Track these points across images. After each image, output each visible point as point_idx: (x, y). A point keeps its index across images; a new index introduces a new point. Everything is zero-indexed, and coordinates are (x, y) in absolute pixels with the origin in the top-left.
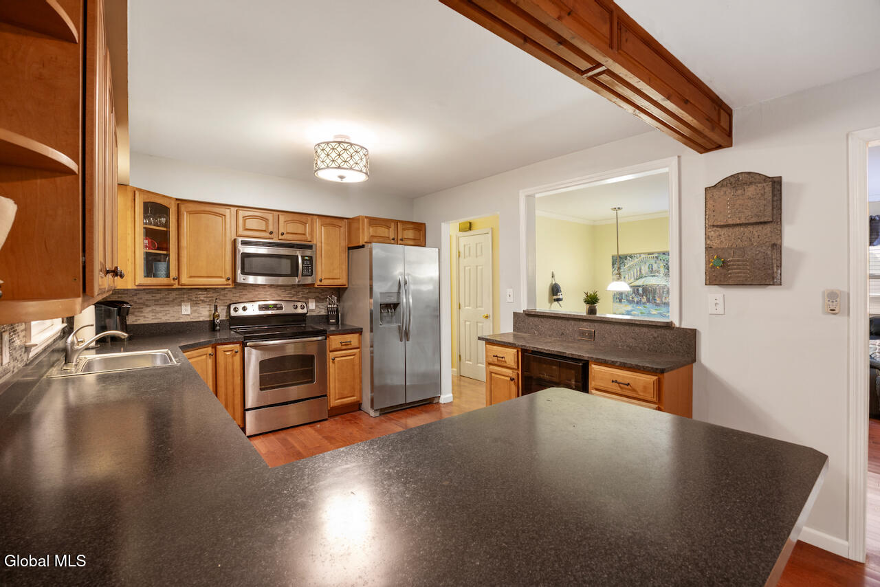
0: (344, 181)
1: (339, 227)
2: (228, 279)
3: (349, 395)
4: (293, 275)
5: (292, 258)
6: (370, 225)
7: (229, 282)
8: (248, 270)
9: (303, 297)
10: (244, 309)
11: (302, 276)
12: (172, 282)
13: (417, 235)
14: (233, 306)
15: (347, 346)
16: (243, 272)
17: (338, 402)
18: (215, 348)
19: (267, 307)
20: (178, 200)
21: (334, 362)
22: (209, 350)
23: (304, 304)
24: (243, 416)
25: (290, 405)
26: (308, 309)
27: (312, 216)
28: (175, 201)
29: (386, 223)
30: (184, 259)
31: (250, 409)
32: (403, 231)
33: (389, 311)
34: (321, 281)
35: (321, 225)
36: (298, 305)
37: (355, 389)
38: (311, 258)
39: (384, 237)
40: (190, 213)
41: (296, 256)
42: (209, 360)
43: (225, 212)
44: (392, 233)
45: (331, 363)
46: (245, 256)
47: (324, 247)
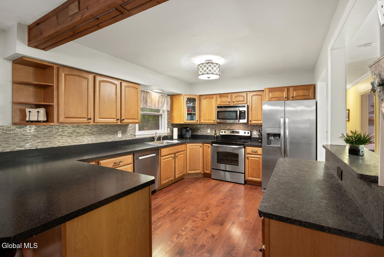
0: (210, 79)
1: (261, 95)
2: (214, 121)
3: (256, 177)
4: (237, 119)
5: (236, 112)
6: (269, 92)
7: (215, 122)
8: (220, 117)
9: (250, 129)
10: (225, 132)
11: (239, 119)
12: (196, 122)
13: (306, 93)
14: (221, 131)
15: (255, 153)
16: (218, 118)
17: (250, 178)
18: (203, 144)
19: (233, 132)
20: (200, 95)
21: (248, 159)
22: (201, 145)
23: (249, 132)
24: (211, 171)
25: (227, 172)
26: (252, 134)
27: (247, 93)
28: (199, 96)
29: (281, 89)
30: (202, 114)
31: (212, 169)
32: (295, 92)
33: (275, 138)
34: (251, 121)
35: (252, 96)
36: (247, 132)
37: (259, 176)
38: (245, 111)
39: (279, 97)
40: (204, 99)
41: (237, 111)
42: (200, 148)
43: (214, 97)
44: (285, 94)
45: (246, 159)
46: (218, 112)
47: (253, 106)
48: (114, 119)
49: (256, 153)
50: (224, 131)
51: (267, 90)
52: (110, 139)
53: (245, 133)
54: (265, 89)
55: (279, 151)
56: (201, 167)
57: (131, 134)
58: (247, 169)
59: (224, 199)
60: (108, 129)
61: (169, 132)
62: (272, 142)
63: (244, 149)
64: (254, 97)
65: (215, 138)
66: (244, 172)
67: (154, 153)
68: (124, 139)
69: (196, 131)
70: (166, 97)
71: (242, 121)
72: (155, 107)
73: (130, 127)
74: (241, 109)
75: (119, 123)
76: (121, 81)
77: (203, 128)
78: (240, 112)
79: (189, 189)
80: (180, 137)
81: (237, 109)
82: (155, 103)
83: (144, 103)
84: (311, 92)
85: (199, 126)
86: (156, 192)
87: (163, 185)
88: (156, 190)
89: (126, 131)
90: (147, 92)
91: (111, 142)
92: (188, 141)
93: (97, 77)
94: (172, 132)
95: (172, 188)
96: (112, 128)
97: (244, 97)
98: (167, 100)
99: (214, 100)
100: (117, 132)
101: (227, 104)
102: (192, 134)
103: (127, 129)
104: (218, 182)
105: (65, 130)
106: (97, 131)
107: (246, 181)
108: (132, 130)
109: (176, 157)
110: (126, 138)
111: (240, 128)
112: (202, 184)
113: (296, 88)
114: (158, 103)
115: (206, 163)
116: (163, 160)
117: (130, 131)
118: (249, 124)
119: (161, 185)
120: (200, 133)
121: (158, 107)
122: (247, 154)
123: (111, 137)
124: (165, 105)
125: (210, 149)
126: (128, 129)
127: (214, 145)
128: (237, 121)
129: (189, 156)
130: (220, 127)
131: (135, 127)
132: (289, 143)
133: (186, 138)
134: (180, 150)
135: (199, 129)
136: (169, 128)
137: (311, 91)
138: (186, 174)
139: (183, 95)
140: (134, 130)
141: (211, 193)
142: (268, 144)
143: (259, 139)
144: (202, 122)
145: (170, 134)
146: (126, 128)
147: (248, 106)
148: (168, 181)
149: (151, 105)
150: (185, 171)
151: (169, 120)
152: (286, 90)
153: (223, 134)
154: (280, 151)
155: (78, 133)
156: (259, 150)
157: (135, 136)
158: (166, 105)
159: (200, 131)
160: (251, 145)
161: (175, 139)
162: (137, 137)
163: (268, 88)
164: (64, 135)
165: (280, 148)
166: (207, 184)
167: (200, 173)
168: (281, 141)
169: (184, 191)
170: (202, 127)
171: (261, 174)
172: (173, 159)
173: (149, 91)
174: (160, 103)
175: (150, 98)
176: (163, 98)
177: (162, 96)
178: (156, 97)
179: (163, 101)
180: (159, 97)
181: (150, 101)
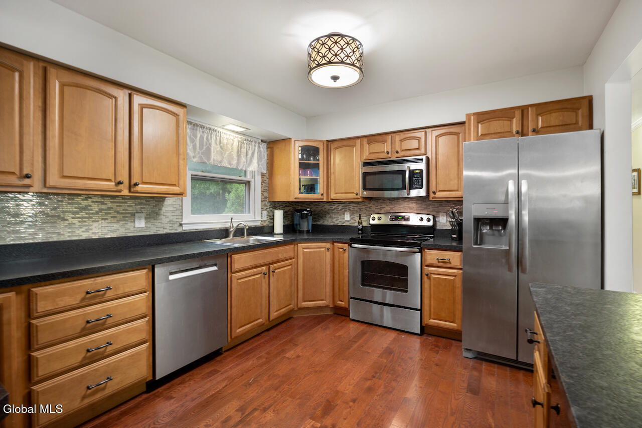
0: (338, 83)
1: (457, 134)
2: (357, 194)
3: (448, 319)
4: (404, 188)
5: (403, 173)
6: (478, 123)
7: (358, 197)
8: (368, 186)
9: (433, 211)
10: (379, 219)
11: (410, 189)
12: (320, 197)
13: (569, 117)
14: (372, 216)
15: (445, 264)
16: (365, 188)
17: (433, 322)
18: (333, 244)
19: (396, 218)
20: (328, 141)
21: (429, 278)
22: (328, 245)
23: (431, 217)
24: (349, 302)
25: (385, 307)
26: (437, 223)
27: (427, 130)
28: (325, 142)
29: (505, 114)
30: (332, 181)
31: (352, 298)
32: (540, 118)
33: (494, 228)
34: (434, 193)
35: (436, 137)
36: (425, 217)
37: (454, 315)
38: (421, 171)
39: (502, 133)
40: (336, 148)
41: (405, 171)
42: (327, 252)
43: (356, 143)
44: (515, 125)
45: (425, 278)
46: (365, 175)
47: (440, 158)
48: (110, 180)
49: (448, 265)
50: (378, 215)
51: (472, 117)
52: (114, 231)
53: (422, 219)
54: (468, 116)
55: (504, 261)
56: (328, 294)
57: (170, 222)
58: (426, 301)
59: (374, 377)
60: (109, 209)
61: (265, 218)
62: (487, 239)
63: (420, 254)
64: (441, 139)
65: (360, 232)
66: (419, 308)
67: (215, 265)
68: (152, 233)
69: (322, 218)
70: (257, 145)
71: (414, 193)
72: (230, 164)
73: (169, 205)
74: (414, 166)
75: (125, 192)
76: (130, 92)
77: (335, 211)
78: (412, 173)
79: (297, 345)
80: (290, 228)
81: (405, 166)
82: (230, 156)
83: (202, 153)
84: (583, 116)
85: (328, 207)
86: (222, 354)
87: (236, 337)
88: (221, 349)
89: (158, 214)
90: (210, 129)
91: (118, 238)
92: (306, 237)
93: (51, 69)
94: (272, 219)
95: (259, 342)
96: (118, 206)
97: (419, 139)
98: (259, 152)
99: (356, 151)
100: (133, 215)
101: (382, 156)
102: (315, 223)
103: (160, 209)
104: (363, 327)
107: (424, 326)
108: (173, 212)
109: (271, 273)
110: (158, 229)
111: (411, 209)
112: (328, 332)
113: (542, 108)
114: (239, 156)
115: (339, 285)
116: (238, 279)
117: (169, 214)
118: (431, 199)
119: (233, 337)
120: (329, 221)
121: (238, 163)
122: (427, 266)
123: (116, 226)
124: (255, 161)
125: (346, 255)
126: (164, 209)
127: (356, 246)
128: (404, 194)
129: (304, 271)
130: (370, 207)
131: (182, 206)
132: (530, 241)
133: (301, 232)
134: (281, 256)
135: (329, 214)
136: (266, 210)
137: (582, 112)
138: (296, 309)
139: (293, 140)
140: (178, 213)
141: (343, 359)
142: (476, 244)
143: (452, 232)
144: (332, 197)
145: (267, 223)
146: (159, 205)
147: (428, 159)
148: (252, 326)
149: (219, 158)
150: (294, 302)
151: (266, 194)
152: (518, 114)
153: (376, 222)
154: (508, 262)
156: (455, 258)
157: (181, 225)
158: (257, 161)
159: (331, 217)
160: (436, 245)
161: (278, 234)
162: (186, 228)
163: (474, 114)
165: (507, 253)
166: (337, 335)
167: (327, 306)
168: (510, 235)
169: (283, 351)
170: (335, 209)
171: (459, 314)
172: (264, 278)
173: (216, 128)
174: (244, 157)
175: (218, 143)
176: (251, 146)
177: (247, 140)
178: (232, 142)
179: (250, 153)
180: (240, 143)
181: (219, 149)
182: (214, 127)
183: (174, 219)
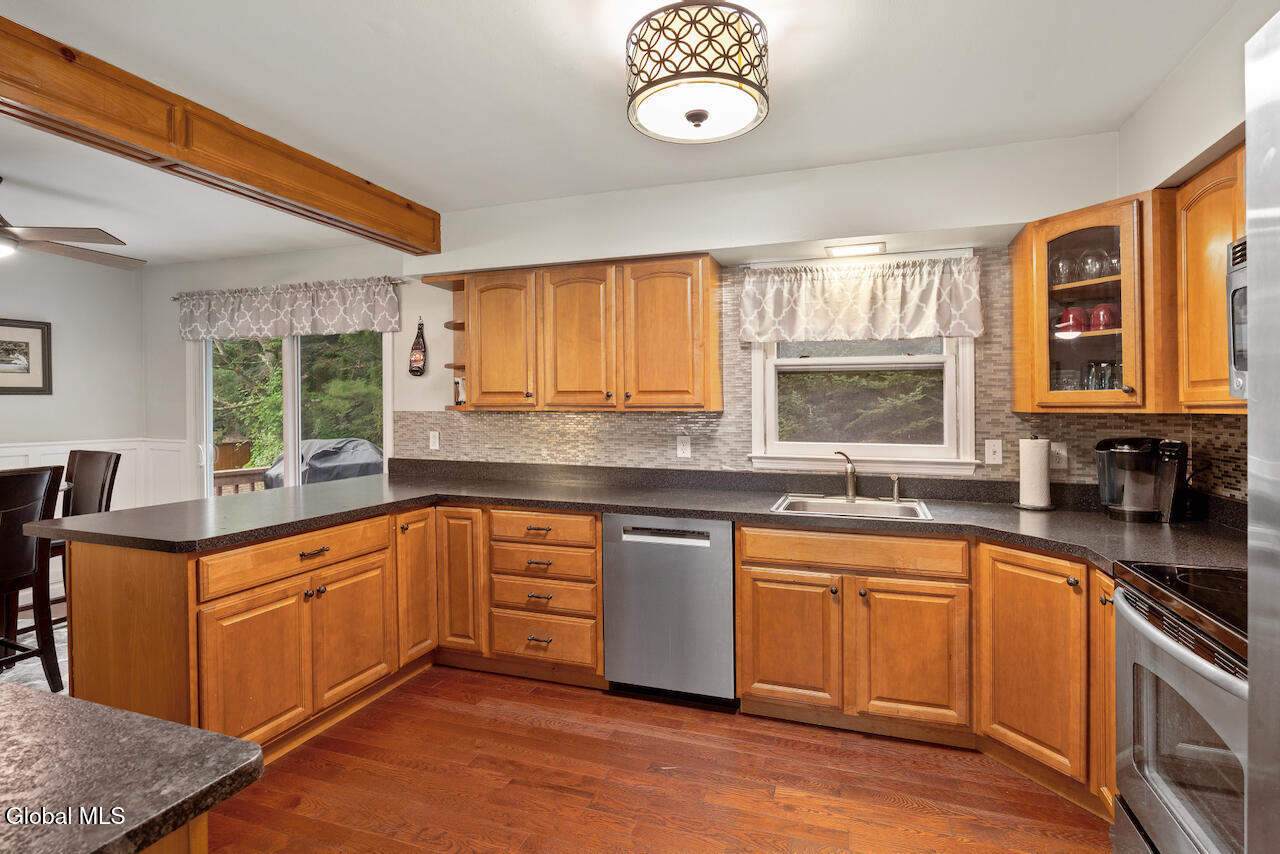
52: (651, 460)
57: (731, 452)
60: (645, 429)
61: (997, 460)
73: (729, 424)
82: (850, 315)
83: (779, 323)
89: (711, 439)
90: (798, 270)
91: (653, 470)
96: (655, 425)
100: (674, 437)
103: (715, 430)
105: (534, 426)
106: (611, 433)
108: (737, 435)
110: (712, 462)
114: (876, 309)
116: (756, 580)
117: (729, 439)
119: (742, 691)
121: (873, 328)
123: (654, 453)
126: (721, 430)
131: (752, 426)
140: (742, 437)
145: (1004, 472)
146: (712, 426)
151: (1000, 393)
155: (563, 435)
157: (749, 459)
162: (757, 466)
164: (533, 437)
173: (809, 265)
174: (894, 309)
175: (818, 294)
176: (918, 277)
177: (904, 266)
178: (854, 282)
179: (914, 296)
180: (879, 280)
181: (819, 304)
182: (805, 264)
183: (739, 446)
